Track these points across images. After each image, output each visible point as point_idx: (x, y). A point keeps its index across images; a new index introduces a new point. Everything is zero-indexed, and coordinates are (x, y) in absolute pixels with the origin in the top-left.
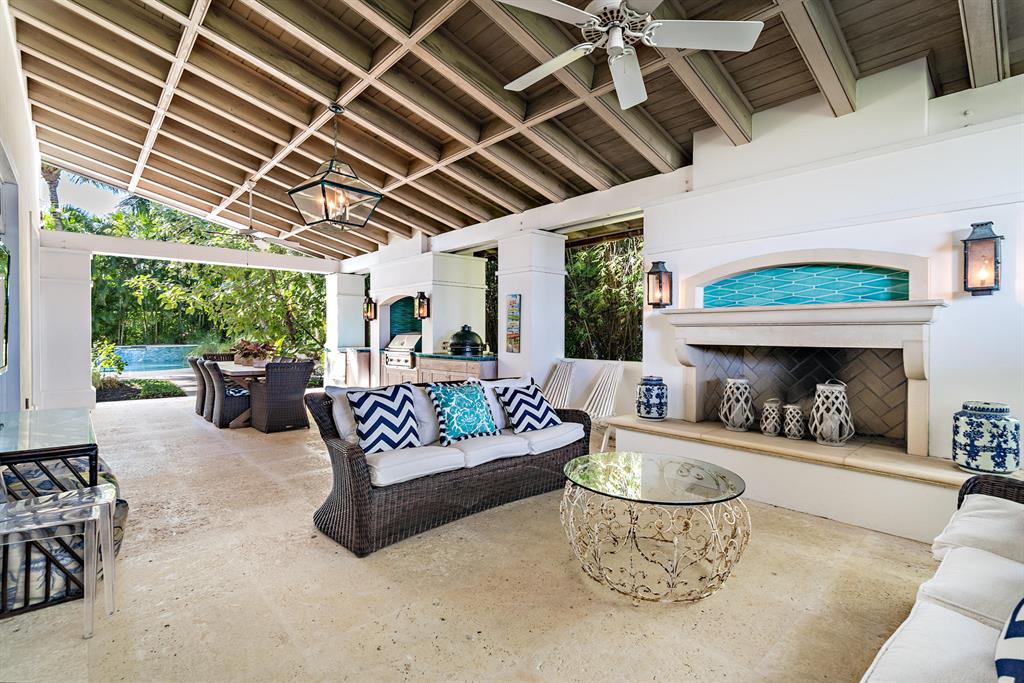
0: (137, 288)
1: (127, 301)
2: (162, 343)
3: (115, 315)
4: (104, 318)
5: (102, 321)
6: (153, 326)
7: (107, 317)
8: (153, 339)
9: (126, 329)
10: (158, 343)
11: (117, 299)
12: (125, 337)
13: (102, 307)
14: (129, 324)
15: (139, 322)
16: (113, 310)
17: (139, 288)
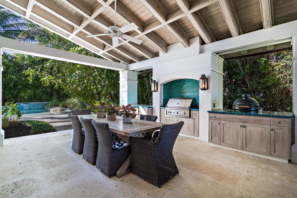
0: (29, 76)
1: (22, 86)
2: (35, 102)
3: (16, 91)
4: (12, 92)
5: (11, 93)
6: (32, 96)
7: (14, 92)
8: (32, 100)
9: (21, 97)
10: (33, 102)
11: (18, 86)
12: (20, 100)
13: (11, 88)
14: (22, 94)
15: (26, 94)
16: (16, 89)
17: (30, 75)
